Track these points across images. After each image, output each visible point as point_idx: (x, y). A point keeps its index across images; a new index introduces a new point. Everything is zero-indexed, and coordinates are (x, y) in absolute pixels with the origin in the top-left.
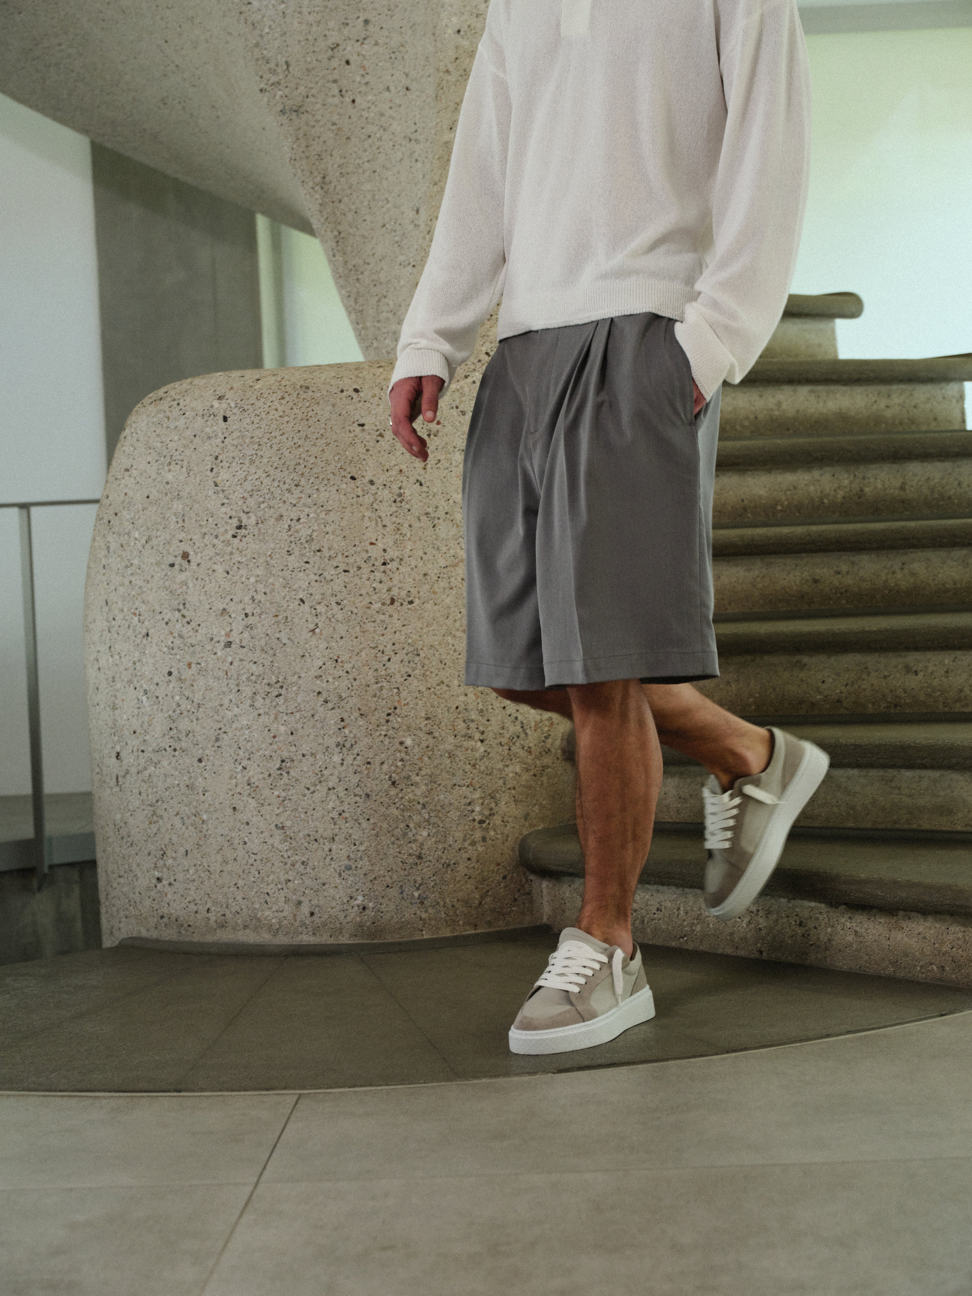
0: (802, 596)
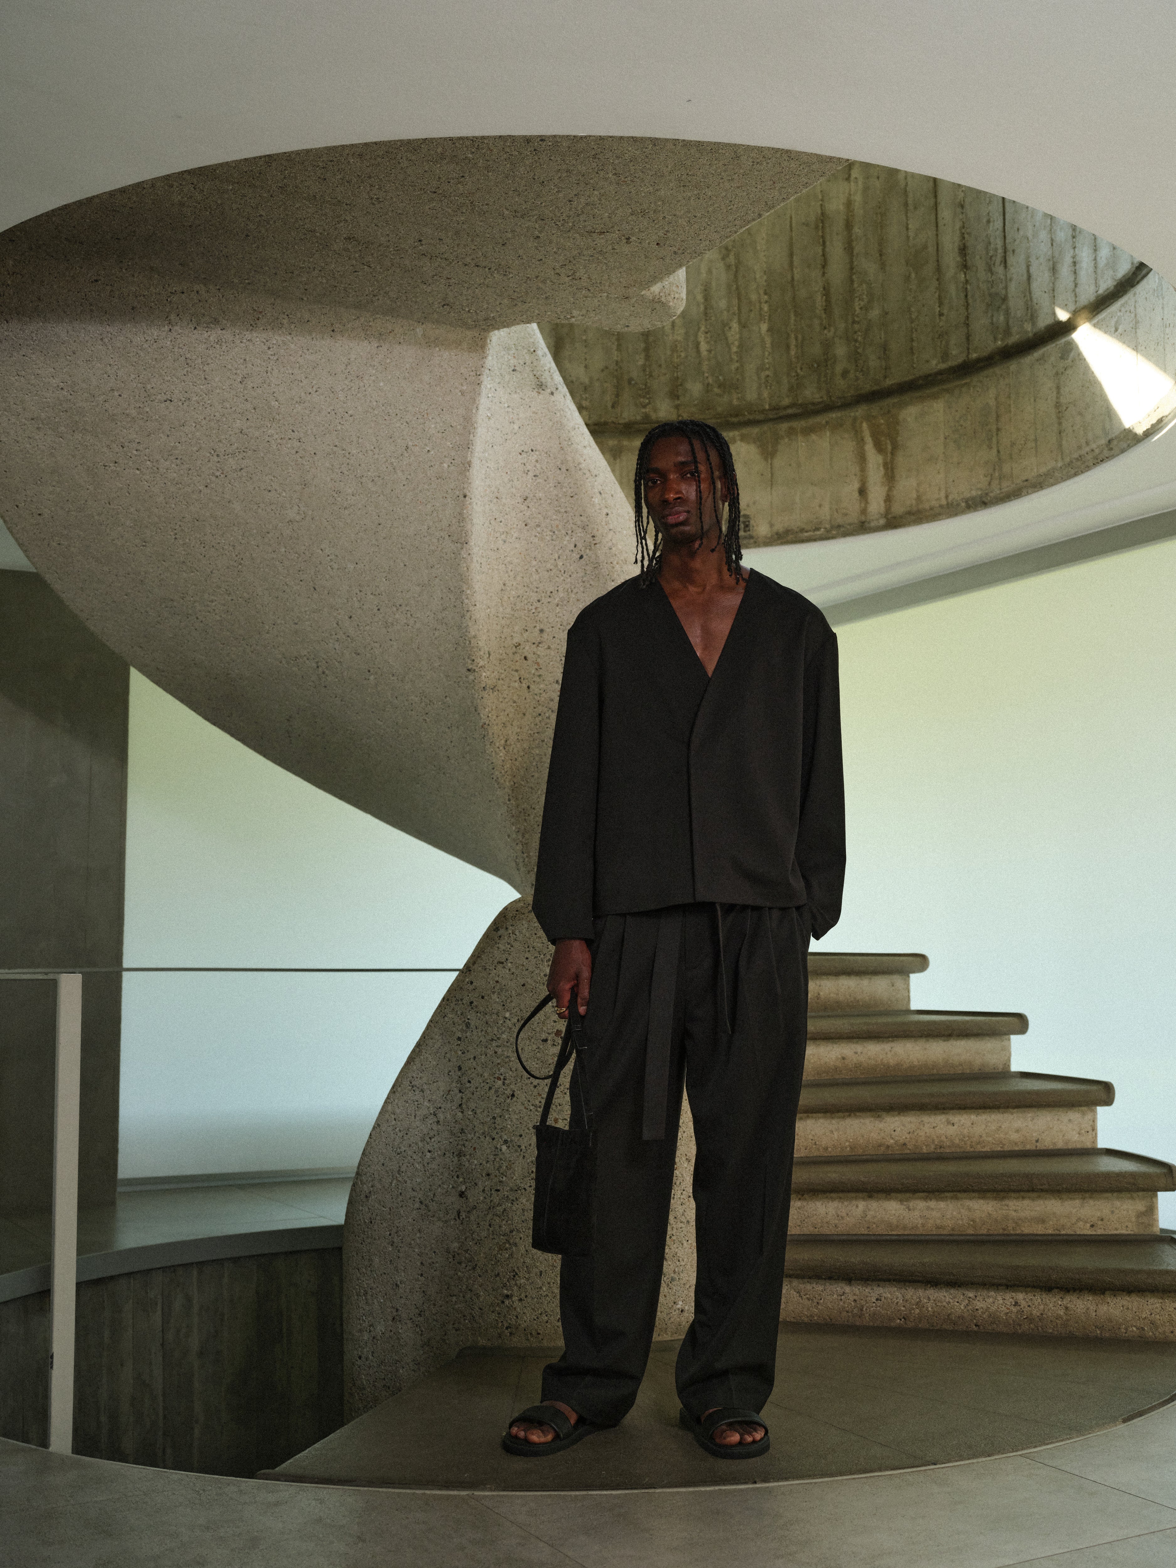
0: (836, 1070)
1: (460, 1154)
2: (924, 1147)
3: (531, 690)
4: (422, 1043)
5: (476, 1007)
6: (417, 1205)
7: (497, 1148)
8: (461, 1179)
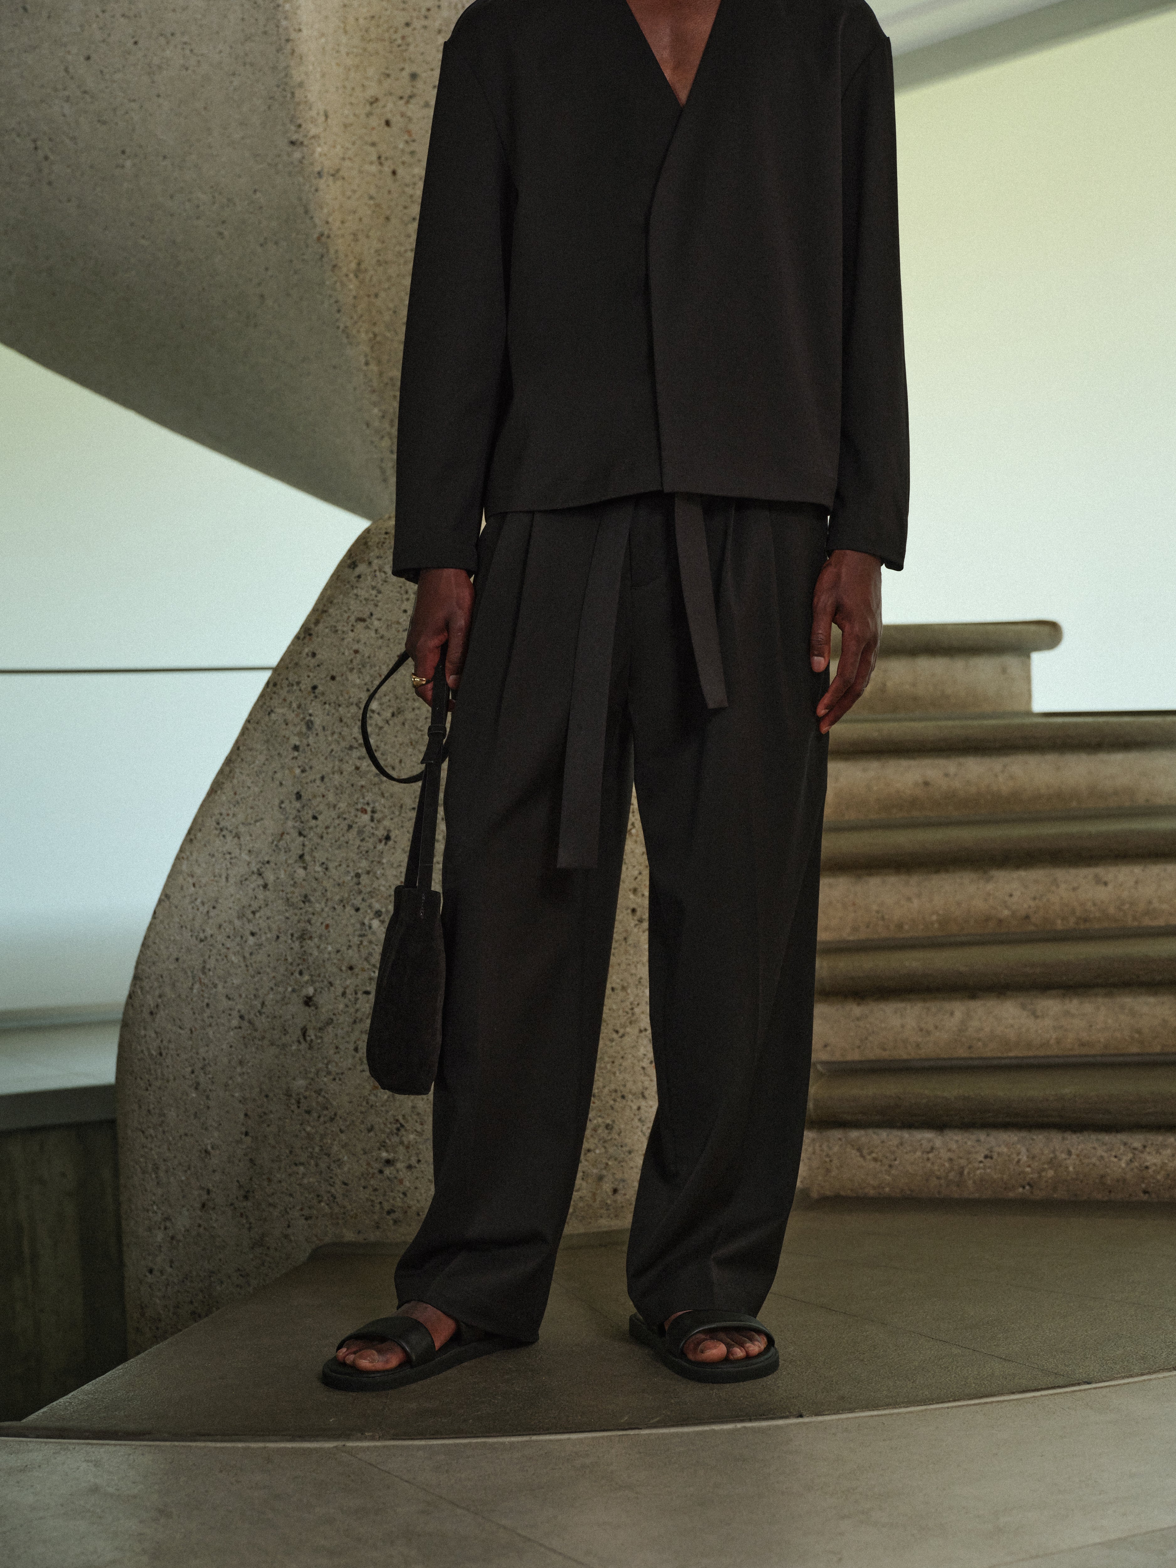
0: (914, 802)
1: (304, 936)
2: (1059, 922)
3: (399, 176)
4: (234, 757)
5: (323, 694)
6: (235, 1022)
7: (363, 924)
8: (306, 978)
